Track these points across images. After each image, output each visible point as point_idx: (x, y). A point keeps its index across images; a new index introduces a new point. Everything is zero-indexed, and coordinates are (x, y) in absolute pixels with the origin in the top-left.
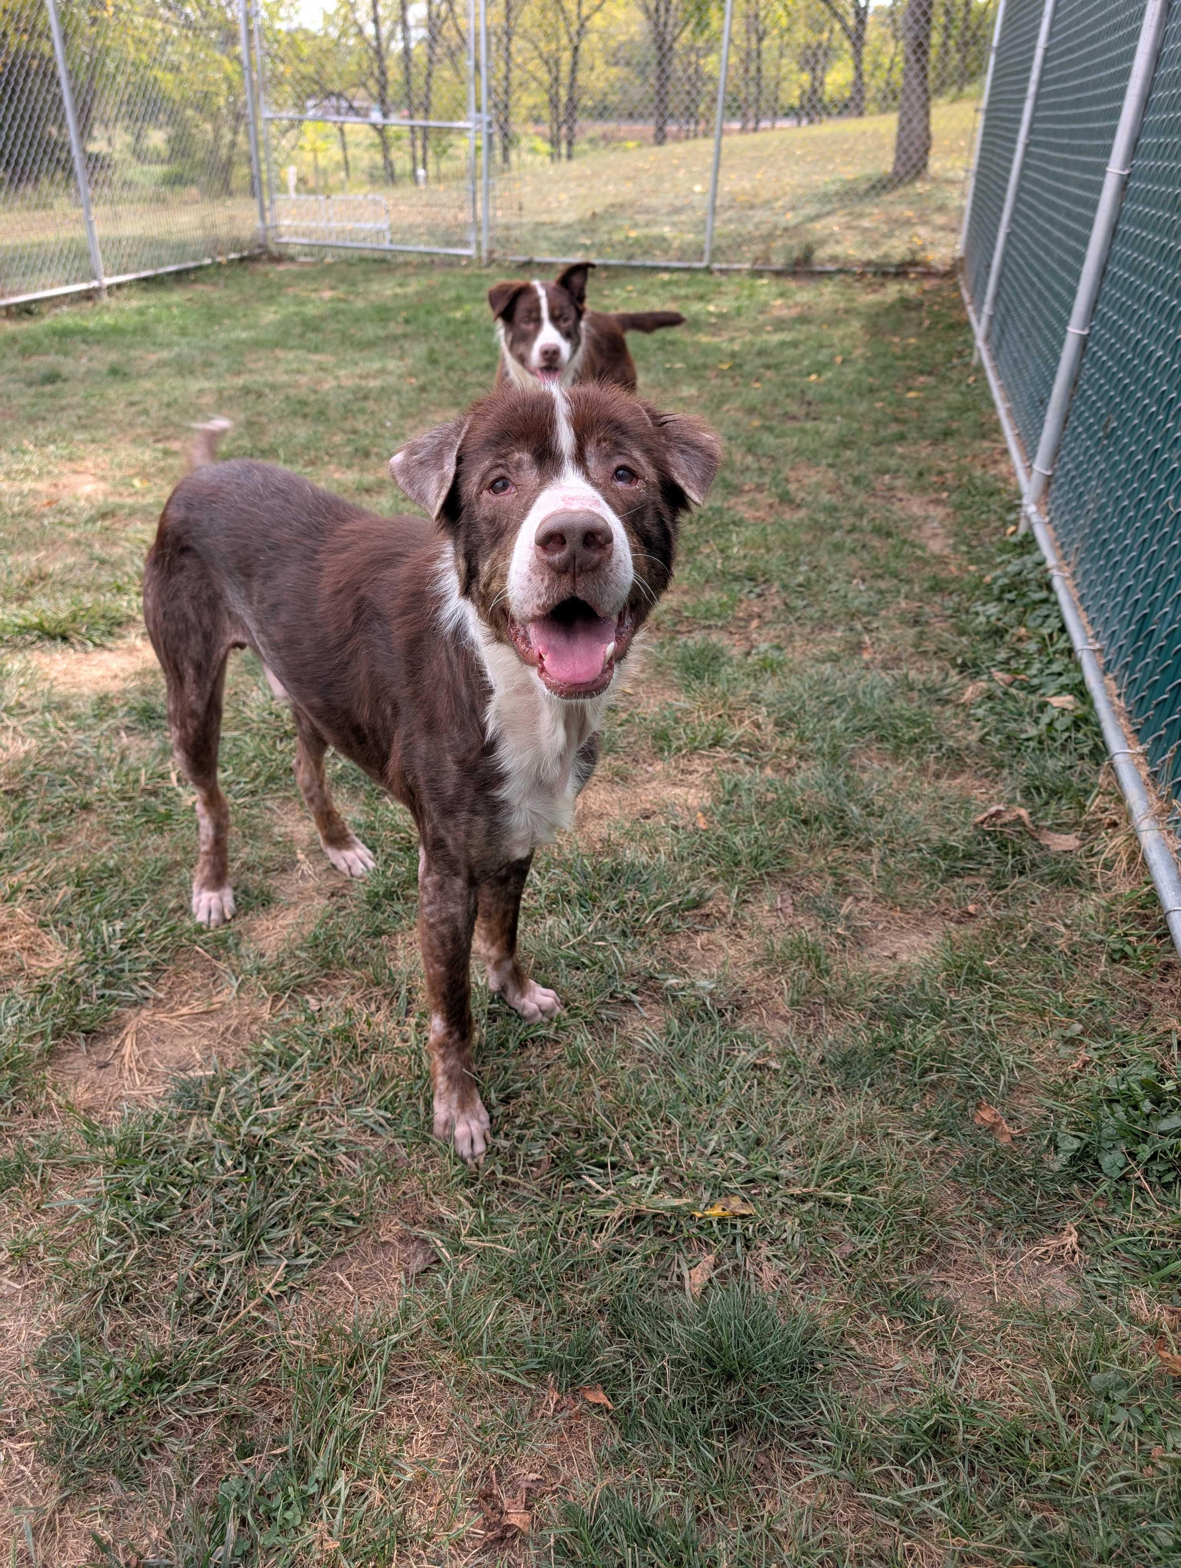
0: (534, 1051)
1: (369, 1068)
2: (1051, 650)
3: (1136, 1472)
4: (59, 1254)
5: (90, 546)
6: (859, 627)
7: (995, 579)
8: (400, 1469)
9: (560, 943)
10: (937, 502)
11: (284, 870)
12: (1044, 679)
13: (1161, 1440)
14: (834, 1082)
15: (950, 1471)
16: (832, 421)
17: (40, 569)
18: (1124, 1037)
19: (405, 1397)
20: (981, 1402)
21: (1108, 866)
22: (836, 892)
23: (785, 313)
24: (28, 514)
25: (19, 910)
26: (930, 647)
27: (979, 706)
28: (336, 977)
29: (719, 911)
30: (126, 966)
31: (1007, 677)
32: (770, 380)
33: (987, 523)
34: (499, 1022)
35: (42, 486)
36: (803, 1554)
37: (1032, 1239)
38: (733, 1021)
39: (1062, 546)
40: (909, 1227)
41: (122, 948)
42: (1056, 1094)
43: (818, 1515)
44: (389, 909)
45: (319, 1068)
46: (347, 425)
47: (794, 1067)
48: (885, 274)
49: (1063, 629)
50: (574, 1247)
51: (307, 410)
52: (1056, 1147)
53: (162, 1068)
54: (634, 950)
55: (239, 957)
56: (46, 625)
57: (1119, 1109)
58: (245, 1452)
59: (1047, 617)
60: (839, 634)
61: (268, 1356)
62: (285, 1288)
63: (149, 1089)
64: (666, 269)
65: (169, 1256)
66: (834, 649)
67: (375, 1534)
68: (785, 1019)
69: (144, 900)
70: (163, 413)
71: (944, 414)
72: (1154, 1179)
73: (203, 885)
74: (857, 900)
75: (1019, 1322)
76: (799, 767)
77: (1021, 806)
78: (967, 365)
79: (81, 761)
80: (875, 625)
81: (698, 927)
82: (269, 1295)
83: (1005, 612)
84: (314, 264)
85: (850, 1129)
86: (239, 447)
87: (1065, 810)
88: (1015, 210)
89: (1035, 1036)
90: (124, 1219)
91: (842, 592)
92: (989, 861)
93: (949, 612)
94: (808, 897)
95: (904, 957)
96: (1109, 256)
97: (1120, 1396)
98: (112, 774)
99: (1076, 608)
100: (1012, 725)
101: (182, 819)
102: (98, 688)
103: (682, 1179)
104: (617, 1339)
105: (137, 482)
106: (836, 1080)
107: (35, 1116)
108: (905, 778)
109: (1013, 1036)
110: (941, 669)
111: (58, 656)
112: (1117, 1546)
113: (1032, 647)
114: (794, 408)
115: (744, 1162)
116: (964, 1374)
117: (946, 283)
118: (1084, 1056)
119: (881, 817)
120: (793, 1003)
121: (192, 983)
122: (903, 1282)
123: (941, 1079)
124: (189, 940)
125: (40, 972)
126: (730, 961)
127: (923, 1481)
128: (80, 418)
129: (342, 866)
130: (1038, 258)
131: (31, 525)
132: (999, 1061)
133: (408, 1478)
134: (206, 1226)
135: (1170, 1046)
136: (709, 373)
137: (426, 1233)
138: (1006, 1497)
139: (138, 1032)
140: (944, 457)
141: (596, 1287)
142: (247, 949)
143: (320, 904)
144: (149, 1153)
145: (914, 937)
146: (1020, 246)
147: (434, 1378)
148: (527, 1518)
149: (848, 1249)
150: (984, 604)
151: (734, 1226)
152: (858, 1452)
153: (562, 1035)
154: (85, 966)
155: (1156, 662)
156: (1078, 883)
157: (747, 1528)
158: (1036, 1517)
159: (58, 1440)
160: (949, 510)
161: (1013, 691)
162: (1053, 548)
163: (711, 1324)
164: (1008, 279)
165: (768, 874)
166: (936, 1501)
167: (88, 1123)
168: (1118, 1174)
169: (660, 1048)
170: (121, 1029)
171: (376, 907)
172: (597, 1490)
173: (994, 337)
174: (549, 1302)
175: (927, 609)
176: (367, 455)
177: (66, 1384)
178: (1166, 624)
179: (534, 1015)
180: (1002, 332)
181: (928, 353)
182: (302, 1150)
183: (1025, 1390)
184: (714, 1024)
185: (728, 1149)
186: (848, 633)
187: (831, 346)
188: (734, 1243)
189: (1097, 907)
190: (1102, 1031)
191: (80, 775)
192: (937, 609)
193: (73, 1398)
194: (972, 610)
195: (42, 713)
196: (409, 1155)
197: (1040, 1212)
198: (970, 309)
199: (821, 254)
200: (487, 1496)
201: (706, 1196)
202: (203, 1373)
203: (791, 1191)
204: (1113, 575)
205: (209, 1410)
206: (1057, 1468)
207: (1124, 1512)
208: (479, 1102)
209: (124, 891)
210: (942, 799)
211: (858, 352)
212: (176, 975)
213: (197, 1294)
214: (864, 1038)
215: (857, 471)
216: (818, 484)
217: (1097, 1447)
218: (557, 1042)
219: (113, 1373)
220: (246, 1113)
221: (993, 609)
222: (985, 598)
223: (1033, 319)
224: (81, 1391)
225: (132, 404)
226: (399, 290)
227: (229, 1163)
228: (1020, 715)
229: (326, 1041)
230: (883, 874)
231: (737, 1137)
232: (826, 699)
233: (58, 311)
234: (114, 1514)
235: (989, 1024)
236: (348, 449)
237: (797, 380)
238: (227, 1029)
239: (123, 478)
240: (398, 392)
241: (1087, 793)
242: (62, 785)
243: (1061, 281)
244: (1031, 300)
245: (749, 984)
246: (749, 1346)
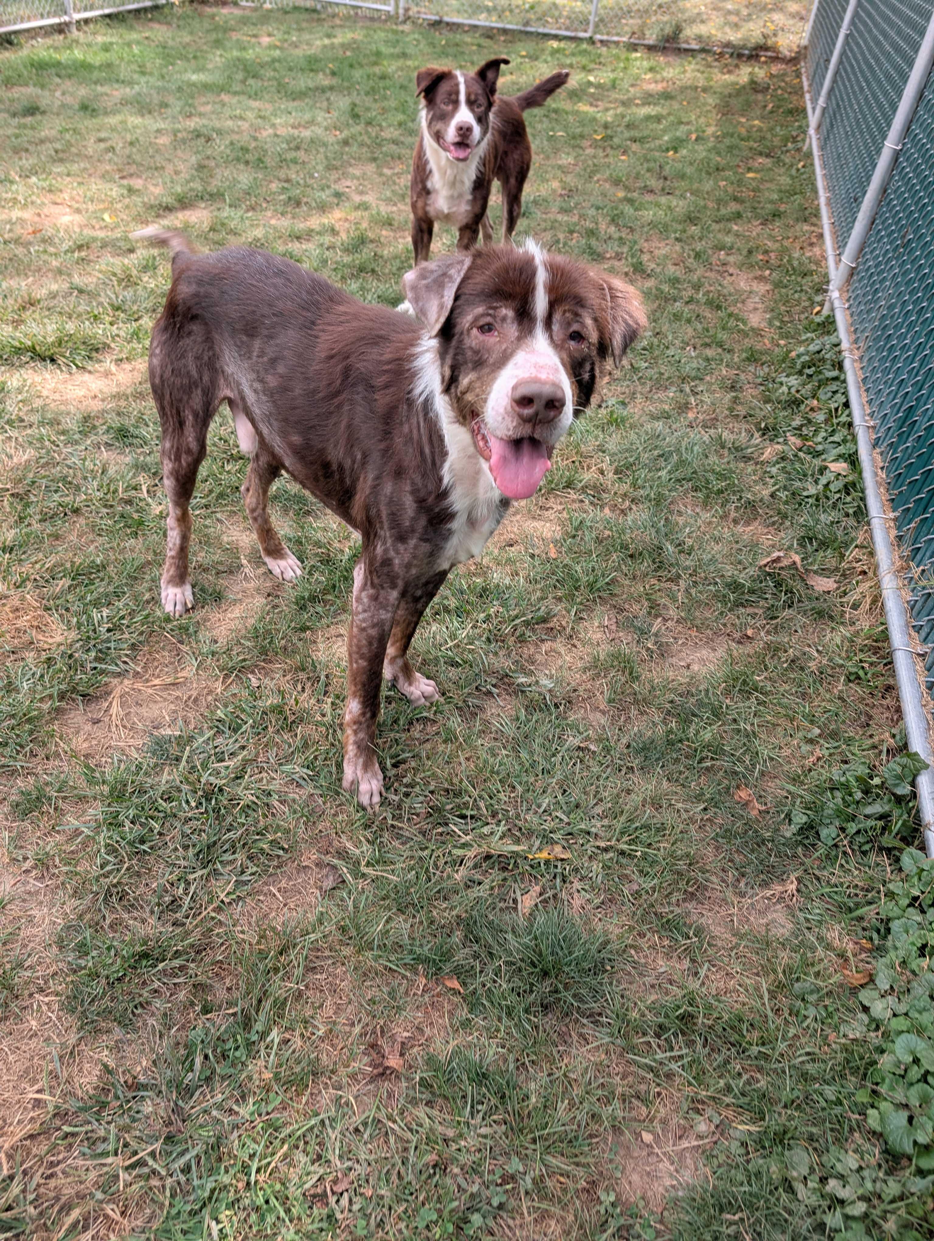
0: (419, 727)
1: (296, 735)
2: (835, 421)
3: (817, 1050)
4: (70, 864)
5: (69, 275)
6: (688, 390)
7: (799, 356)
8: (315, 1027)
9: (441, 645)
10: (761, 279)
11: (231, 572)
12: (826, 446)
13: (836, 1028)
14: (635, 763)
15: (690, 1044)
16: (683, 197)
17: (29, 295)
18: (849, 741)
19: (318, 977)
20: (717, 997)
21: (855, 607)
22: (649, 613)
23: (651, 87)
24: (17, 241)
25: (28, 596)
26: (741, 410)
27: (774, 465)
28: (271, 662)
29: (561, 626)
30: (112, 645)
31: (798, 442)
32: (635, 153)
33: (799, 301)
34: (393, 705)
35: (27, 215)
36: (587, 1093)
37: (765, 885)
38: (565, 712)
39: (856, 331)
40: (679, 873)
41: (109, 630)
42: (794, 779)
43: (599, 1067)
44: (312, 609)
45: (259, 733)
46: (282, 174)
47: (607, 750)
48: (740, 56)
49: (847, 405)
50: (441, 877)
51: (248, 157)
52: (790, 820)
53: (140, 726)
54: (496, 654)
55: (197, 642)
56: (38, 348)
57: (838, 794)
58: (206, 1010)
59: (835, 392)
60: (671, 395)
61: (222, 944)
62: (234, 897)
63: (131, 742)
64: (556, 37)
65: (149, 869)
66: (667, 408)
67: (297, 1069)
68: (603, 713)
69: (124, 593)
70: (127, 151)
71: (775, 196)
72: (856, 848)
73: (169, 582)
74: (665, 620)
75: (749, 944)
76: (631, 509)
77: (796, 553)
78: (799, 150)
79: (71, 471)
80: (700, 389)
81: (544, 637)
82: (222, 902)
83: (804, 385)
84: (255, 9)
85: (645, 800)
86: (192, 190)
87: (828, 558)
88: (856, 14)
89: (785, 736)
90: (117, 842)
91: (677, 358)
92: (767, 596)
93: (759, 380)
94: (628, 617)
95: (695, 667)
96: (927, 81)
97: (812, 998)
98: (95, 483)
99: (859, 388)
100: (798, 484)
101: (152, 525)
102: (82, 407)
103: (520, 829)
104: (468, 944)
105: (106, 216)
106: (637, 761)
107: (48, 759)
108: (710, 523)
109: (769, 733)
110: (748, 431)
111: (48, 376)
112: (798, 1098)
113: (820, 417)
114: (653, 183)
115: (566, 820)
116: (707, 977)
117: (790, 69)
118: (818, 753)
119: (689, 554)
120: (610, 701)
121: (162, 660)
122: (672, 912)
123: (713, 766)
124: (160, 627)
125: (46, 646)
126: (566, 666)
127: (672, 1049)
128: (56, 152)
129: (277, 571)
130: (870, 67)
131: (20, 251)
132: (757, 753)
133: (320, 1033)
134: (176, 849)
135: (881, 752)
136: (585, 143)
137: (336, 861)
138: (727, 1062)
139: (121, 697)
140: (772, 237)
141: (456, 907)
142: (204, 636)
143: (259, 601)
144: (134, 792)
145: (704, 652)
146: (855, 48)
147: (339, 964)
148: (401, 1062)
149: (635, 887)
150: (788, 376)
151: (556, 867)
152: (630, 1027)
153: (439, 716)
154: (81, 643)
155: (914, 447)
156: (831, 618)
157: (549, 1075)
158: (745, 1077)
159: (75, 997)
160: (768, 287)
161: (801, 454)
162: (848, 331)
163: (536, 938)
164: (841, 77)
165: (600, 597)
166: (679, 1064)
167: (87, 766)
168: (831, 843)
169: (510, 731)
170: (109, 693)
171: (303, 608)
172: (450, 1047)
173: (824, 129)
174: (422, 916)
175: (742, 376)
176: (298, 204)
177: (80, 958)
178: (926, 419)
179: (419, 699)
180: (832, 126)
181: (769, 136)
182: (248, 797)
183: (747, 991)
184: (551, 714)
185: (555, 810)
186: (678, 394)
187: (688, 123)
188: (555, 877)
189: (844, 638)
190: (834, 735)
191: (70, 483)
192: (750, 377)
193: (85, 968)
194: (778, 380)
195: (38, 428)
196: (324, 803)
197: (773, 867)
198: (807, 96)
199: (689, 32)
200: (373, 1046)
201: (538, 843)
202: (177, 954)
203: (598, 844)
204: (891, 367)
205: (181, 980)
206: (763, 1044)
207: (805, 1077)
208: (377, 765)
209: (109, 584)
210: (737, 542)
211: (710, 130)
212: (150, 653)
213: (171, 898)
214: (661, 730)
215: (699, 247)
216: (666, 257)
217: (792, 1031)
218: (435, 722)
219: (113, 952)
220: (205, 766)
221: (794, 381)
222: (788, 371)
223: (858, 121)
224: (90, 964)
225: (101, 140)
226: (326, 41)
227: (193, 804)
228: (805, 475)
229: (264, 713)
230: (686, 601)
231: (562, 802)
232: (656, 453)
233: (34, 42)
234: (117, 1048)
235: (753, 724)
236: (282, 197)
237: (657, 154)
238: (189, 698)
239: (95, 212)
240: (325, 145)
241: (846, 545)
242: (56, 491)
243: (886, 94)
244: (859, 104)
245: (578, 684)
246: (560, 953)
